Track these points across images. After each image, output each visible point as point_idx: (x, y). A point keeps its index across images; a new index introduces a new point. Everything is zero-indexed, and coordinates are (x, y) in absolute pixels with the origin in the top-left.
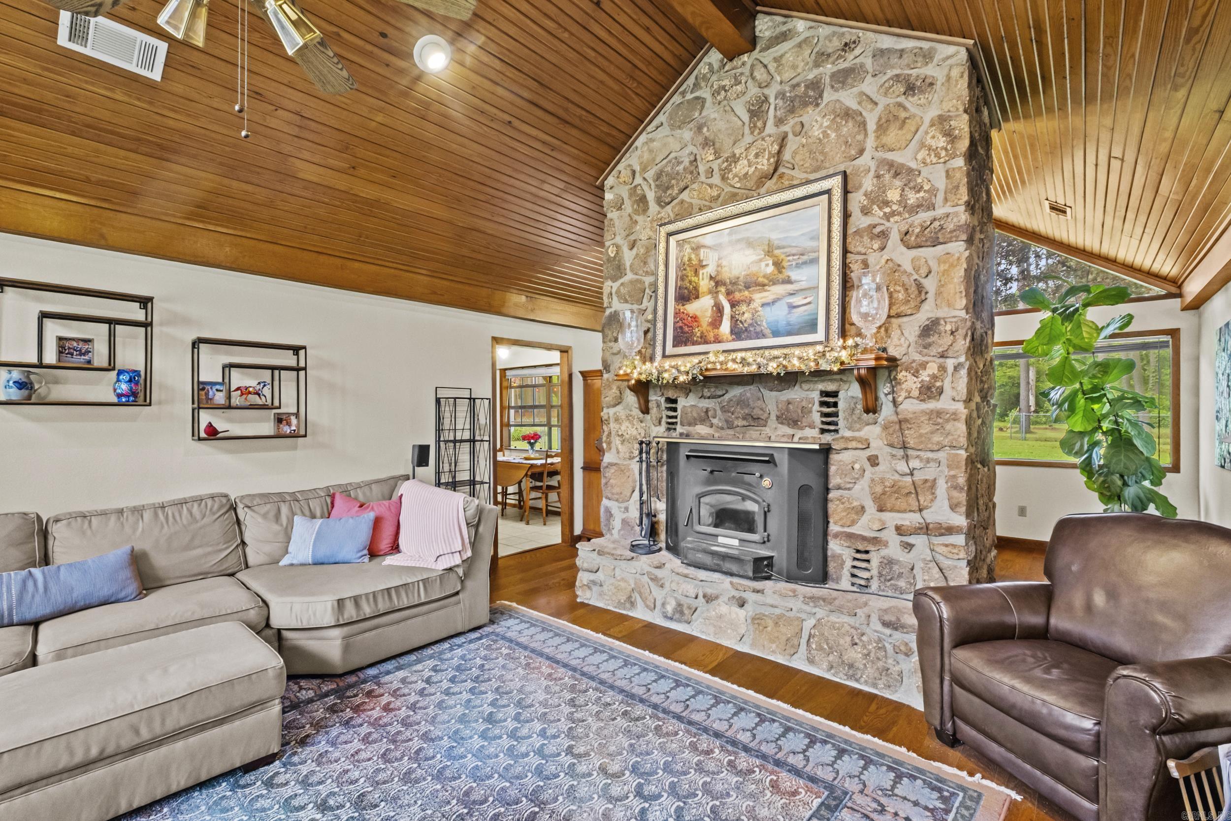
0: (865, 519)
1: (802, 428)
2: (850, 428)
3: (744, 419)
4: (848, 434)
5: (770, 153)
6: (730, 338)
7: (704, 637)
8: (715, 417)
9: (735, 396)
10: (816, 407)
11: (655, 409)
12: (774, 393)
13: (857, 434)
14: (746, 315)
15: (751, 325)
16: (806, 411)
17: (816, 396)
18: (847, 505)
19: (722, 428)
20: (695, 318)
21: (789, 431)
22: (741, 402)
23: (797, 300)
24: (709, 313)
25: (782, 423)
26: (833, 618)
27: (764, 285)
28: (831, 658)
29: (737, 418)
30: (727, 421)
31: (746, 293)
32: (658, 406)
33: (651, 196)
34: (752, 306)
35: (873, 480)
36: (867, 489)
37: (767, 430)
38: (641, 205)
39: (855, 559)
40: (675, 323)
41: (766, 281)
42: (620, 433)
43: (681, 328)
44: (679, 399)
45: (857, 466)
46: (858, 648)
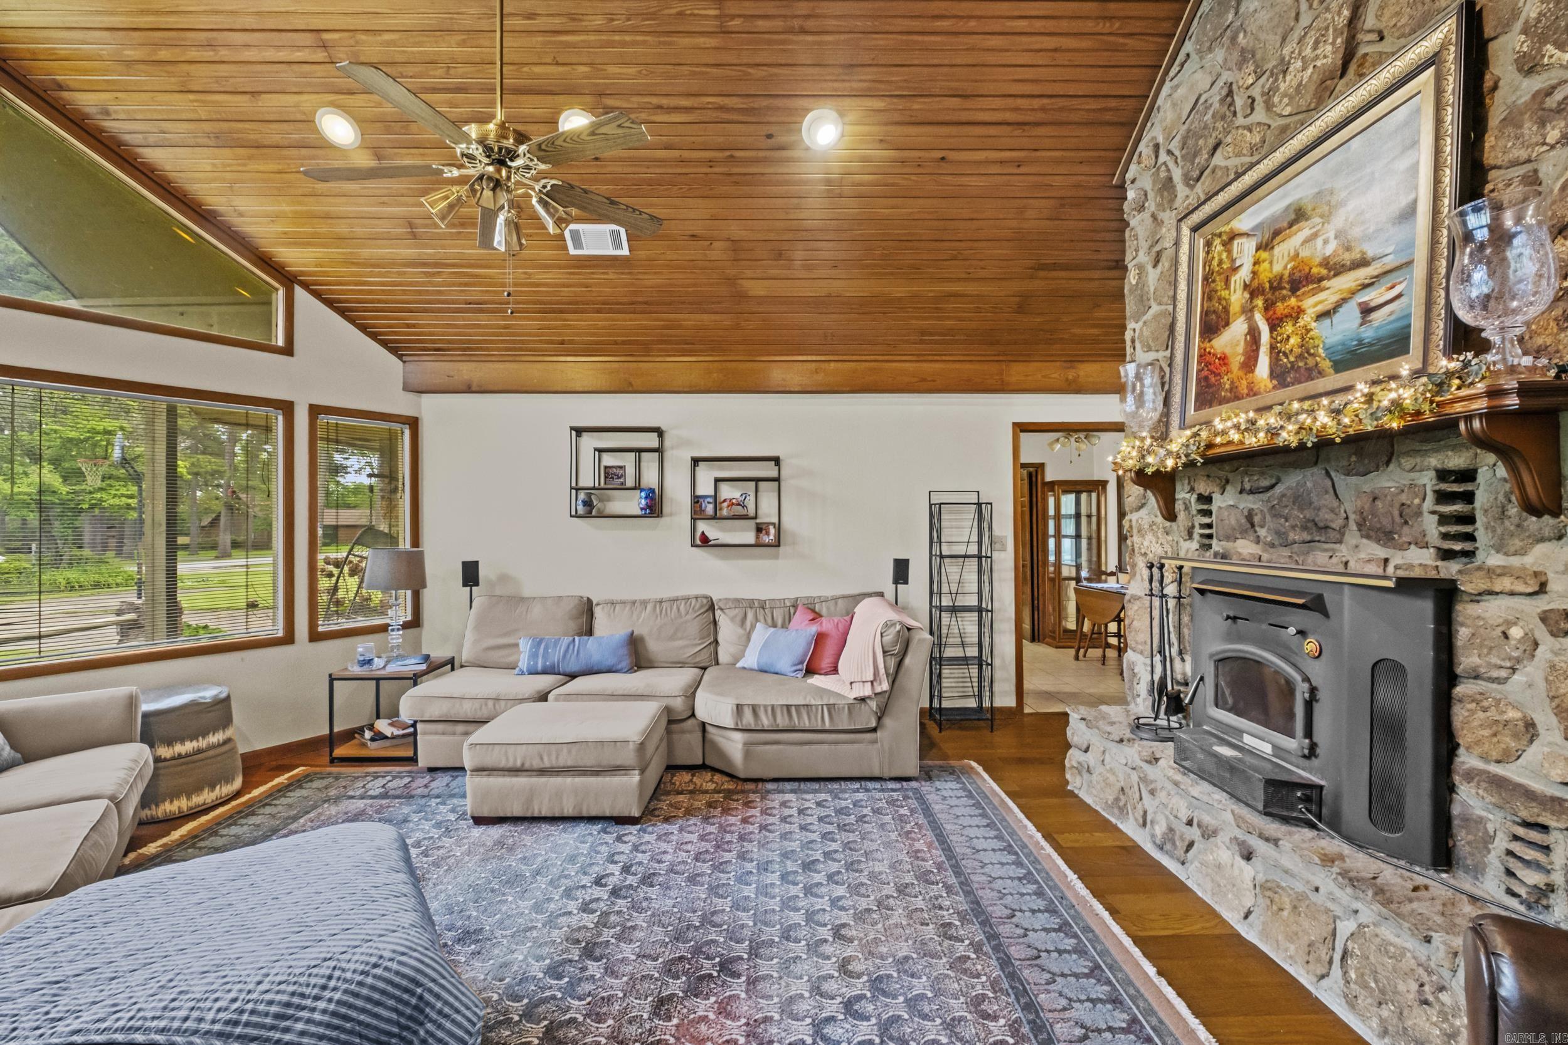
0: (1534, 753)
1: (1403, 548)
2: (1499, 548)
3: (1304, 528)
4: (1495, 560)
5: (1335, 30)
6: (1270, 386)
7: (1200, 894)
8: (1262, 527)
9: (1288, 488)
10: (1429, 503)
11: (1182, 513)
12: (1354, 480)
13: (1515, 561)
14: (1292, 341)
15: (1300, 357)
16: (1407, 515)
17: (1428, 480)
18: (1493, 714)
19: (1272, 545)
20: (1224, 359)
21: (1381, 552)
22: (1300, 500)
23: (1373, 296)
24: (1241, 349)
25: (1368, 537)
26: (1387, 932)
27: (1321, 279)
28: (1385, 1013)
29: (1293, 527)
30: (1278, 533)
31: (1293, 301)
32: (1187, 508)
33: (1177, 175)
34: (1301, 323)
35: (1553, 667)
36: (1542, 685)
37: (1343, 551)
38: (1166, 194)
39: (1516, 838)
40: (1199, 372)
41: (1324, 272)
42: (1143, 551)
43: (1206, 378)
44: (1214, 496)
45: (1516, 632)
46: (1433, 1013)
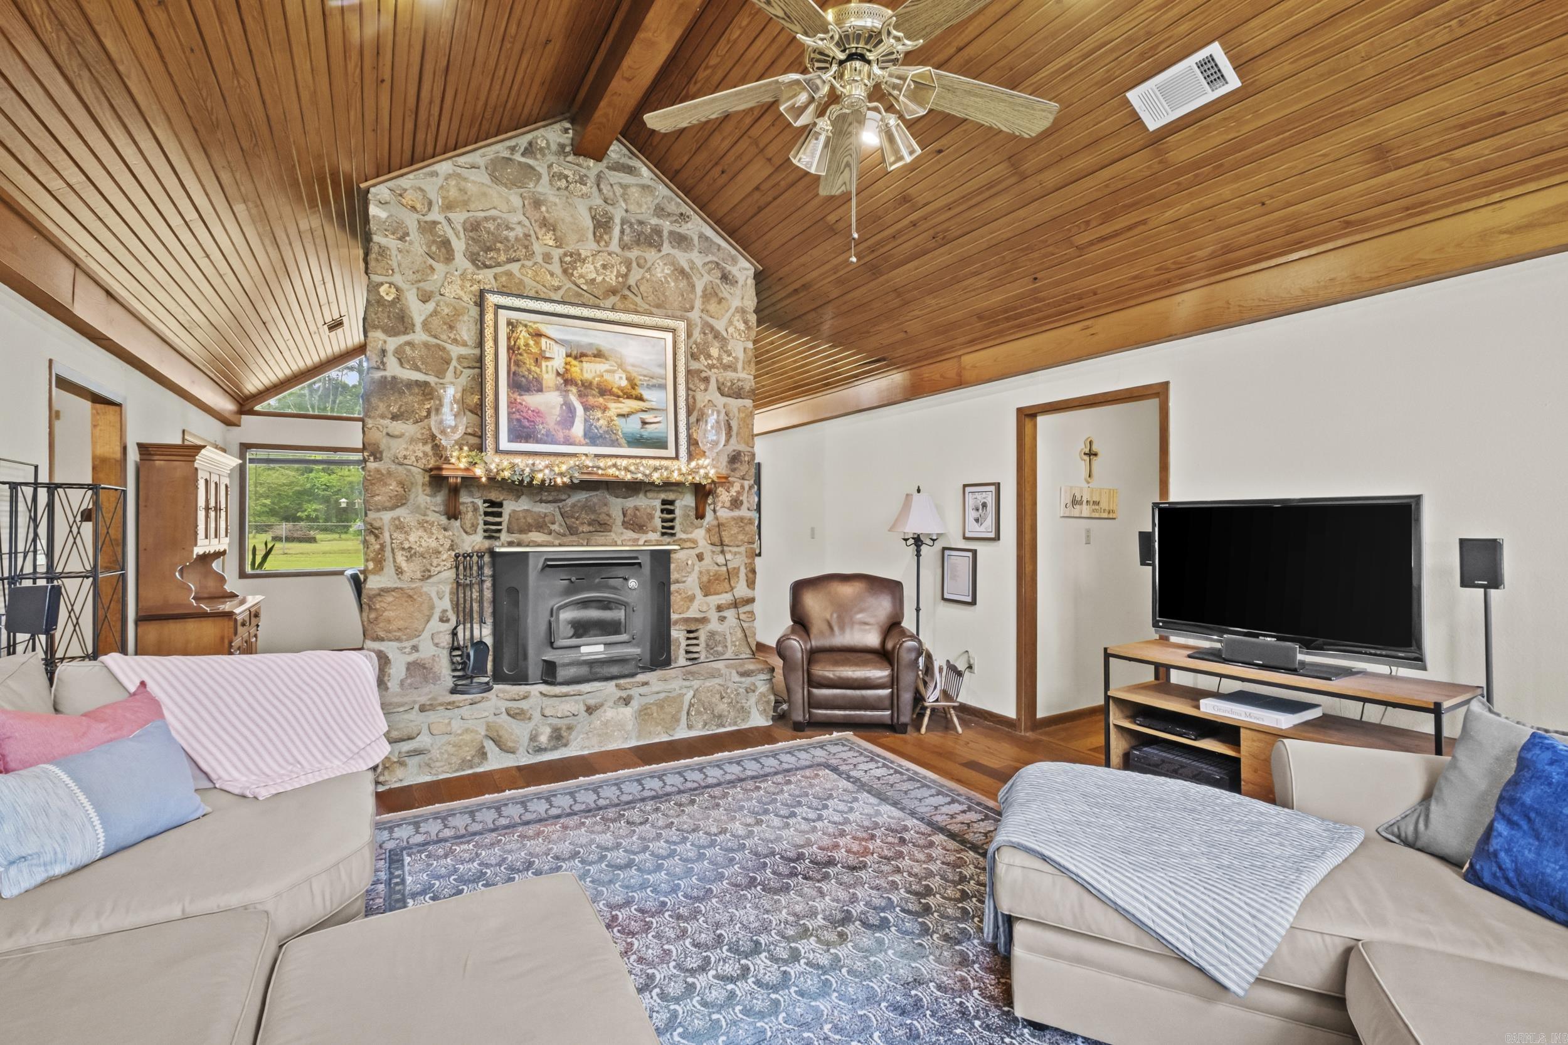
0: (696, 605)
1: (646, 532)
2: (684, 532)
3: (590, 524)
4: (684, 536)
5: (618, 271)
6: (584, 442)
7: (586, 752)
8: (553, 523)
9: (579, 501)
10: (658, 514)
11: (470, 514)
12: (619, 500)
13: (689, 536)
14: (601, 422)
15: (606, 432)
16: (651, 517)
17: (657, 504)
18: (684, 595)
19: (564, 535)
20: (537, 413)
21: (635, 535)
22: (587, 507)
23: (648, 417)
24: (557, 411)
25: (626, 528)
26: (708, 684)
27: (619, 397)
28: (705, 717)
29: (583, 524)
30: (569, 528)
31: (601, 400)
32: (476, 509)
33: (459, 246)
34: (608, 414)
35: (701, 572)
36: (697, 580)
37: (613, 535)
38: (443, 250)
39: (688, 639)
40: (509, 414)
41: (621, 394)
43: (518, 420)
44: (505, 503)
45: (690, 562)
46: (725, 700)
